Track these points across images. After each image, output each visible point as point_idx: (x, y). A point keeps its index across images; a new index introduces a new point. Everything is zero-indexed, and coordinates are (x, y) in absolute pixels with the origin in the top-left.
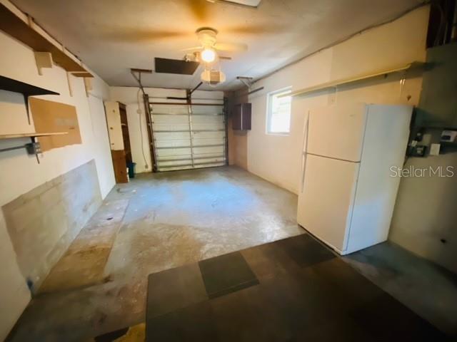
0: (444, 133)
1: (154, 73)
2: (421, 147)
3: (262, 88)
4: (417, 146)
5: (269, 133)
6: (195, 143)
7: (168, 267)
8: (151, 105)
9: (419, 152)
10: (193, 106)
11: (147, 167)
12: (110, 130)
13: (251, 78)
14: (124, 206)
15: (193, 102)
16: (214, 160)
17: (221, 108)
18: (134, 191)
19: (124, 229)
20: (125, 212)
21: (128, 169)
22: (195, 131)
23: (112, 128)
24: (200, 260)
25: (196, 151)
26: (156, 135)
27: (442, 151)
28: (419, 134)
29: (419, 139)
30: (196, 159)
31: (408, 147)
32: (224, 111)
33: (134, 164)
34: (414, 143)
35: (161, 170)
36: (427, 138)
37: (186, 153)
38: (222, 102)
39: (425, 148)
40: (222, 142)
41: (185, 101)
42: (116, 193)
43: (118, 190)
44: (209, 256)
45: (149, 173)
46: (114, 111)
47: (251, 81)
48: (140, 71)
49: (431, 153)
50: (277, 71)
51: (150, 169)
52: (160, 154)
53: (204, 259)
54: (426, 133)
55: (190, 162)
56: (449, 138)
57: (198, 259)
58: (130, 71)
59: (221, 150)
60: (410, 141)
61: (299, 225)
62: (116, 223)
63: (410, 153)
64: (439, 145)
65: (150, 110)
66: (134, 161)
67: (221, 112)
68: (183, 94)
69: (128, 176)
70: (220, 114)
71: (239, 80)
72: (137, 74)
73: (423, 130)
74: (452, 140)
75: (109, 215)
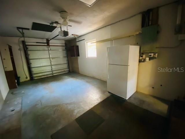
0: (149, 54)
1: (31, 30)
2: (143, 59)
3: (84, 39)
4: (142, 59)
5: (88, 57)
6: (52, 64)
7: (60, 127)
8: (27, 46)
9: (143, 61)
10: (50, 46)
11: (27, 78)
12: (3, 60)
13: (78, 35)
14: (20, 101)
15: (50, 44)
16: (63, 71)
17: (64, 47)
18: (23, 92)
19: (24, 114)
20: (22, 104)
21: (16, 81)
22: (52, 58)
23: (4, 59)
24: (75, 119)
25: (53, 67)
26: (31, 61)
27: (150, 60)
28: (142, 55)
29: (142, 57)
30: (54, 71)
31: (139, 59)
32: (65, 48)
33: (19, 77)
34: (141, 58)
35: (36, 78)
36: (144, 56)
37: (49, 69)
38: (64, 45)
39: (144, 59)
40: (66, 62)
41: (46, 44)
42: (11, 95)
43: (12, 93)
44: (79, 115)
45: (28, 81)
46: (5, 50)
47: (78, 36)
48: (23, 29)
49: (146, 61)
50: (89, 33)
51: (29, 78)
52: (34, 70)
53: (77, 117)
54: (144, 54)
55: (51, 73)
56: (151, 55)
57: (74, 118)
58: (16, 28)
59: (66, 66)
60: (139, 58)
61: (108, 92)
62: (18, 112)
63: (140, 61)
64: (148, 58)
65: (27, 48)
66: (18, 76)
67: (64, 49)
68: (45, 41)
69: (17, 84)
70: (64, 50)
71: (73, 36)
72: (21, 30)
73: (143, 54)
74: (152, 56)
75: (12, 108)
